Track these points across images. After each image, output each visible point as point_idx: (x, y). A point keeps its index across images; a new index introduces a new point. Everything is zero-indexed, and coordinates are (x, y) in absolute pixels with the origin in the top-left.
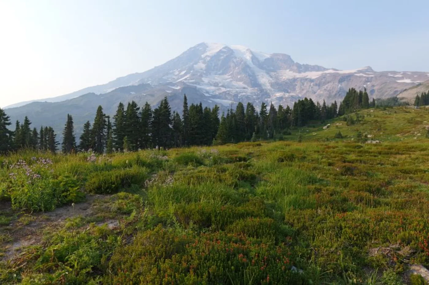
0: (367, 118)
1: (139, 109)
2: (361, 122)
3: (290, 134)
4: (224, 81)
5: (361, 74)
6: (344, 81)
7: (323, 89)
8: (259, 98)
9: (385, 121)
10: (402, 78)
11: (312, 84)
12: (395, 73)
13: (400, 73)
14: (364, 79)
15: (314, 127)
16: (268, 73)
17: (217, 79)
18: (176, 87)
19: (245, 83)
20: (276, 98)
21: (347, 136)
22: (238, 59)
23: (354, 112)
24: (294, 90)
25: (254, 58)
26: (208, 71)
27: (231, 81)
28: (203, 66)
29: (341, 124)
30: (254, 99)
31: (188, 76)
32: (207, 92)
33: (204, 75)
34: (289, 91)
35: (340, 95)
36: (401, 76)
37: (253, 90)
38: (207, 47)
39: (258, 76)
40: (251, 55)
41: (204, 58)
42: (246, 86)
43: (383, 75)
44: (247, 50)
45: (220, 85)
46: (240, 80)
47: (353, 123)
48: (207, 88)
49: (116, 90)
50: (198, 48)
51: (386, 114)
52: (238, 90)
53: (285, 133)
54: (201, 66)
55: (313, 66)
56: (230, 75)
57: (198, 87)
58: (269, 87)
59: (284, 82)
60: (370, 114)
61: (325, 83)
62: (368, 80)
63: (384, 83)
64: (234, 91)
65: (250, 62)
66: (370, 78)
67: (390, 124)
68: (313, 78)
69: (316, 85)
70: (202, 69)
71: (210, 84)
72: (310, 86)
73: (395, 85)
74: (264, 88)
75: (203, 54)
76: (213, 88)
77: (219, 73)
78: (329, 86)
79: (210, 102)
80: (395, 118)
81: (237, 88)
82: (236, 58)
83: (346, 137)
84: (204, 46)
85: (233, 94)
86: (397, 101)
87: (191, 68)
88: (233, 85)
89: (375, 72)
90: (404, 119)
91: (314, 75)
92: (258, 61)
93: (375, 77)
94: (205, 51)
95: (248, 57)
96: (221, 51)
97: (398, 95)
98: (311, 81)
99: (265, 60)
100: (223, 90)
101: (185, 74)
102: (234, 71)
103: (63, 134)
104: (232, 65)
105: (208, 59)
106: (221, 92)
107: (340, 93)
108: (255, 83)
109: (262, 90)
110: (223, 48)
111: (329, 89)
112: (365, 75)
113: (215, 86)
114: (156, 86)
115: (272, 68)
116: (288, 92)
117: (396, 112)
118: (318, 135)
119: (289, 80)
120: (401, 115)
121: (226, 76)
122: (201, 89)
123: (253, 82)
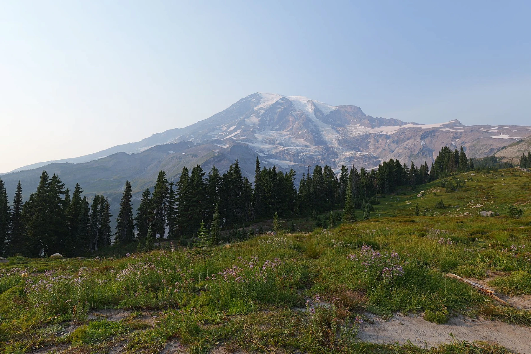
0: (469, 183)
1: (204, 174)
2: (464, 188)
3: (378, 203)
4: (281, 138)
5: (447, 129)
6: (428, 137)
7: (402, 147)
8: (324, 159)
9: (492, 187)
10: (498, 133)
11: (388, 141)
12: (489, 127)
13: (494, 127)
14: (452, 134)
15: (405, 194)
16: (334, 129)
17: (273, 135)
18: (224, 145)
19: (306, 140)
20: (345, 158)
21: (451, 205)
22: (297, 112)
23: (450, 176)
24: (367, 148)
25: (317, 110)
26: (262, 126)
27: (290, 138)
28: (256, 120)
29: (439, 191)
30: (319, 160)
31: (238, 132)
32: (262, 152)
33: (257, 131)
34: (361, 149)
35: (423, 154)
36: (496, 131)
37: (316, 148)
38: (261, 98)
39: (322, 131)
40: (313, 108)
41: (257, 111)
42: (308, 144)
43: (474, 129)
44: (309, 101)
45: (277, 142)
46: (301, 137)
47: (453, 189)
48: (262, 146)
49: (151, 149)
50: (249, 99)
51: (491, 178)
52: (298, 148)
53: (373, 203)
54: (254, 120)
55: (389, 119)
56: (288, 131)
57: (251, 145)
58: (336, 145)
59: (354, 138)
60: (471, 178)
61: (404, 140)
62: (456, 136)
63: (476, 140)
64: (293, 150)
65: (313, 116)
66: (459, 134)
67: (500, 191)
68: (390, 133)
69: (394, 142)
70: (254, 124)
71: (264, 142)
72: (386, 143)
73: (490, 142)
74: (330, 146)
75: (256, 106)
76: (268, 146)
77: (276, 128)
78: (410, 143)
79: (266, 163)
80: (504, 183)
81: (298, 146)
82: (295, 111)
83: (449, 206)
84: (257, 98)
85: (293, 154)
86: (496, 161)
87: (242, 123)
88: (293, 143)
89: (464, 127)
90: (515, 184)
91: (390, 130)
92: (322, 114)
93: (465, 132)
94: (258, 103)
95: (310, 109)
96: (277, 103)
97: (495, 153)
98: (387, 137)
99: (330, 112)
100: (281, 148)
101: (235, 130)
102: (293, 126)
103: (120, 204)
104: (291, 118)
105: (263, 112)
106: (278, 151)
107: (423, 151)
108: (319, 141)
109: (327, 149)
110: (280, 99)
111: (409, 147)
112: (452, 130)
113: (270, 144)
114: (199, 144)
115: (339, 123)
116: (359, 151)
117: (502, 176)
118: (413, 204)
119: (361, 136)
120: (510, 180)
121: (284, 132)
122: (253, 147)
123: (316, 139)
